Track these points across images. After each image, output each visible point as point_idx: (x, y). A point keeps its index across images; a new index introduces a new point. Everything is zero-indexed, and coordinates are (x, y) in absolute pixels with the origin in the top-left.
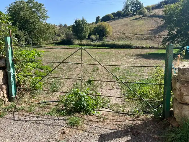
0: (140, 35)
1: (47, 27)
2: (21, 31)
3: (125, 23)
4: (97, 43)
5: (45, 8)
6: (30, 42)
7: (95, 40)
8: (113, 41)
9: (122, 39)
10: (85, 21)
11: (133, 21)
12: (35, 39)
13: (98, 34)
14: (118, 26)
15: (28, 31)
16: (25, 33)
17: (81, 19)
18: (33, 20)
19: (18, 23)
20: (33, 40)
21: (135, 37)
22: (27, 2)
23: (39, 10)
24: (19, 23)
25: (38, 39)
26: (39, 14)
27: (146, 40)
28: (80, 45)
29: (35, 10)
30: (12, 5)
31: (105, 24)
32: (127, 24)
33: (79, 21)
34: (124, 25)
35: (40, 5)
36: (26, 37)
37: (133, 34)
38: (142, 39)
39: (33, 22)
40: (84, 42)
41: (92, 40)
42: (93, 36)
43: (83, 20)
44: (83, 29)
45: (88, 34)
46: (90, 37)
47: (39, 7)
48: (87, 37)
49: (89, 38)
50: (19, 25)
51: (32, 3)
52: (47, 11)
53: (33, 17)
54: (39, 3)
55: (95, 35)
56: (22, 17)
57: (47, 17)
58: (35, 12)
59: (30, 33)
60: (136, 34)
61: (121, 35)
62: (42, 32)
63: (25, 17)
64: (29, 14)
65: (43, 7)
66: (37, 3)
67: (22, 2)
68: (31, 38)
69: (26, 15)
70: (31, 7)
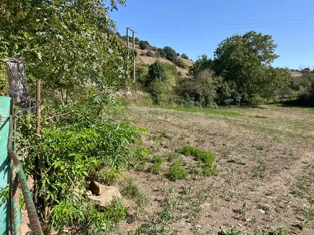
1: (271, 74)
2: (227, 81)
6: (238, 100)
12: (246, 95)
15: (237, 83)
16: (233, 84)
18: (249, 64)
19: (224, 70)
20: (243, 96)
22: (244, 37)
23: (262, 47)
24: (226, 70)
25: (252, 94)
26: (260, 53)
29: (254, 47)
30: (221, 44)
35: (265, 38)
36: (233, 91)
39: (248, 67)
47: (262, 42)
50: (227, 73)
51: (252, 37)
52: (275, 46)
53: (250, 59)
54: (263, 35)
56: (232, 60)
57: (276, 57)
58: (255, 51)
59: (240, 84)
62: (262, 83)
63: (237, 61)
64: (245, 54)
65: (269, 40)
66: (260, 35)
67: (237, 38)
68: (240, 92)
69: (238, 56)
70: (249, 44)
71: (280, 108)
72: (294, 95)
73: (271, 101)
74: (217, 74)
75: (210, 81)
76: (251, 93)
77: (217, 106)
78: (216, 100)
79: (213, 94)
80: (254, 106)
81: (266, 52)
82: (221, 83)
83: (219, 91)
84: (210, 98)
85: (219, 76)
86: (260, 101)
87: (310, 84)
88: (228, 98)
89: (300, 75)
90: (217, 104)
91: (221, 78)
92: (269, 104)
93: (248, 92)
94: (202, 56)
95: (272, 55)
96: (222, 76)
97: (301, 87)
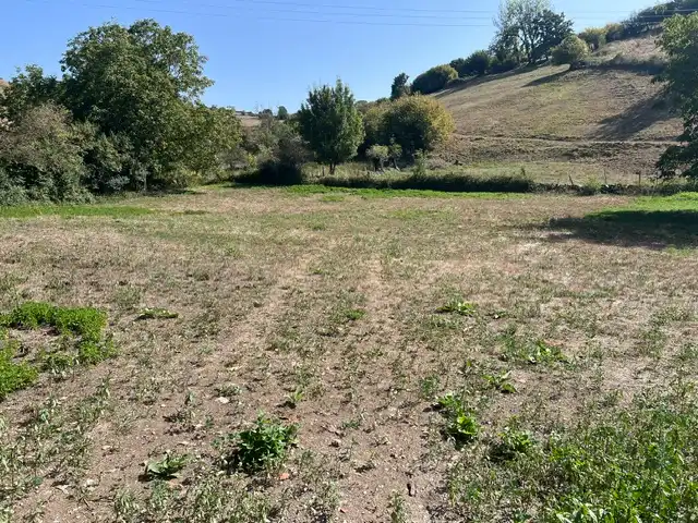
0: (561, 139)
1: (203, 120)
2: (108, 136)
3: (501, 96)
4: (393, 174)
5: (197, 47)
6: (140, 178)
7: (386, 165)
8: (457, 163)
9: (493, 156)
10: (347, 92)
11: (532, 88)
12: (157, 167)
13: (397, 142)
14: (476, 108)
15: (132, 138)
16: (121, 145)
17: (333, 86)
18: (154, 95)
19: (95, 108)
20: (150, 169)
21: (542, 148)
22: (131, 31)
23: (175, 58)
24: (100, 106)
25: (170, 164)
26: (174, 72)
27: (587, 159)
28: (329, 183)
29: (159, 57)
30: (77, 41)
31: (422, 101)
32: (509, 101)
33: (325, 92)
34: (499, 103)
35: (181, 40)
36: (126, 157)
37: (533, 137)
38: (569, 155)
39: (153, 102)
40: (343, 172)
41: (376, 163)
42: (378, 150)
43: (340, 89)
44: (340, 122)
45: (358, 140)
46: (369, 152)
47: (174, 47)
48: (355, 153)
49: (362, 156)
50: (104, 115)
51: (150, 34)
52: (203, 59)
53: (153, 84)
54: (174, 32)
55: (387, 143)
56: (109, 83)
57: (205, 83)
58: (161, 66)
59: (139, 143)
60: (548, 137)
61: (487, 142)
62: (187, 140)
63: (121, 85)
64: (140, 71)
65: (188, 45)
66: (167, 32)
67: (114, 31)
68: (143, 161)
69: (126, 75)
70: (146, 49)
71: (231, 190)
72: (252, 162)
73: (212, 177)
74: (79, 115)
75: (63, 133)
76: (167, 161)
77: (90, 196)
78: (85, 181)
79: (75, 166)
80: (178, 189)
81: (187, 72)
82: (92, 138)
83: (90, 158)
84: (68, 177)
85: (83, 121)
86: (190, 179)
87: (276, 141)
88: (115, 174)
89: (257, 123)
90: (91, 190)
91: (88, 127)
92: (209, 184)
93: (160, 158)
94: (28, 69)
95: (200, 77)
96: (91, 122)
97: (262, 147)
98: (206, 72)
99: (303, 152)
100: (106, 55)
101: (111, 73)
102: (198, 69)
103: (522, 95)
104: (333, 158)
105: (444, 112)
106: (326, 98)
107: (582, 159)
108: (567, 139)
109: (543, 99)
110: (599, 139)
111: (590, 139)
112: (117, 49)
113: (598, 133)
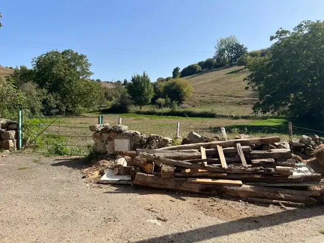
0: (236, 97)
1: (89, 88)
2: (52, 94)
3: (216, 78)
4: (166, 110)
5: (88, 60)
6: (63, 110)
7: (164, 106)
8: (194, 106)
9: (208, 103)
10: (147, 78)
11: (228, 75)
12: (70, 106)
13: (168, 97)
14: (205, 83)
15: (61, 94)
16: (56, 97)
17: (141, 75)
18: (70, 78)
19: (47, 83)
20: (67, 107)
21: (228, 101)
22: (63, 54)
23: (80, 64)
24: (49, 82)
25: (76, 105)
26: (78, 69)
27: (245, 105)
28: (138, 113)
29: (73, 63)
31: (180, 81)
32: (218, 81)
33: (138, 77)
34: (214, 82)
35: (82, 57)
36: (58, 102)
37: (225, 96)
38: (239, 104)
39: (70, 81)
40: (145, 109)
41: (160, 106)
42: (161, 100)
43: (144, 76)
44: (144, 90)
45: (151, 96)
46: (157, 101)
47: (79, 59)
48: (150, 101)
49: (154, 102)
50: (50, 86)
51: (70, 54)
52: (90, 65)
53: (70, 74)
54: (79, 54)
55: (165, 97)
56: (54, 74)
57: (90, 74)
58: (74, 66)
59: (63, 96)
60: (231, 96)
61: (207, 98)
62: (82, 95)
63: (58, 74)
64: (65, 69)
65: (84, 59)
66: (77, 54)
67: (56, 54)
68: (64, 103)
69: (60, 71)
70: (68, 61)
72: (109, 104)
73: (91, 110)
74: (41, 86)
75: (35, 93)
76: (74, 104)
77: (43, 116)
78: (42, 111)
79: (39, 106)
80: (78, 115)
81: (83, 70)
82: (45, 94)
83: (44, 102)
84: (36, 109)
85: (42, 88)
86: (82, 111)
87: (120, 96)
88: (53, 108)
89: (112, 87)
90: (44, 114)
91: (45, 91)
92: (89, 113)
93: (71, 103)
95: (89, 71)
96: (46, 88)
97: (114, 98)
98: (91, 69)
99: (129, 101)
100: (52, 64)
101: (54, 70)
102: (88, 68)
103: (224, 78)
104: (141, 103)
105: (189, 85)
106: (139, 80)
107: (243, 106)
108: (239, 97)
109: (232, 80)
110: (251, 97)
111: (248, 97)
112: (57, 62)
113: (251, 95)
